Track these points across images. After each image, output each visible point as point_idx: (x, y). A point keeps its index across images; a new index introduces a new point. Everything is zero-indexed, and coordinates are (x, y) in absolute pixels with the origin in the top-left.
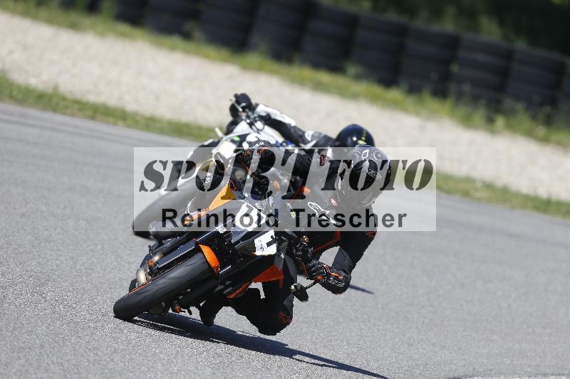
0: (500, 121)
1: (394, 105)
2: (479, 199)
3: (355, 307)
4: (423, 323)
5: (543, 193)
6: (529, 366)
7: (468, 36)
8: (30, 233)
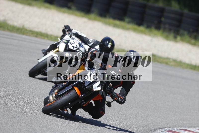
0: (179, 38)
1: (142, 32)
2: (171, 65)
3: (128, 103)
4: (152, 109)
5: (194, 63)
6: (189, 124)
7: (167, 8)
8: (15, 77)
